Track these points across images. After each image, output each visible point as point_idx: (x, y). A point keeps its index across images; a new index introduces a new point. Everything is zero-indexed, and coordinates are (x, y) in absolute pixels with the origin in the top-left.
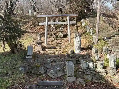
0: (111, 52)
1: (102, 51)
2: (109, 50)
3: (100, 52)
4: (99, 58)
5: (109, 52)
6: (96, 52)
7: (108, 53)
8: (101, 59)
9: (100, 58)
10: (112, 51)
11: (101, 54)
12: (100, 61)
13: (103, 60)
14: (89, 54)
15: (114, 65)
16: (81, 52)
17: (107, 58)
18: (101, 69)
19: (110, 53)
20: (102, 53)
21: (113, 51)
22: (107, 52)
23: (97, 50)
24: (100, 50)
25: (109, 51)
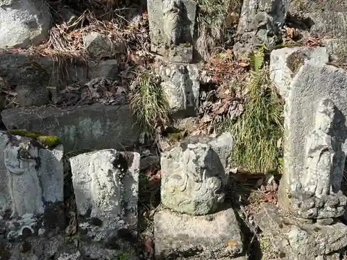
0: (306, 35)
1: (230, 27)
2: (289, 17)
3: (216, 31)
4: (196, 88)
5: (290, 31)
6: (184, 36)
7: (279, 44)
8: (214, 99)
9: (204, 87)
10: (307, 24)
11: (225, 55)
12: (207, 118)
13: (233, 113)
14: (117, 56)
15: (325, 175)
16: (46, 36)
17: (267, 93)
18: (204, 209)
19: (296, 38)
20: (233, 43)
21: (319, 23)
22: (275, 32)
23: (190, 16)
24: (215, 13)
25: (291, 21)
